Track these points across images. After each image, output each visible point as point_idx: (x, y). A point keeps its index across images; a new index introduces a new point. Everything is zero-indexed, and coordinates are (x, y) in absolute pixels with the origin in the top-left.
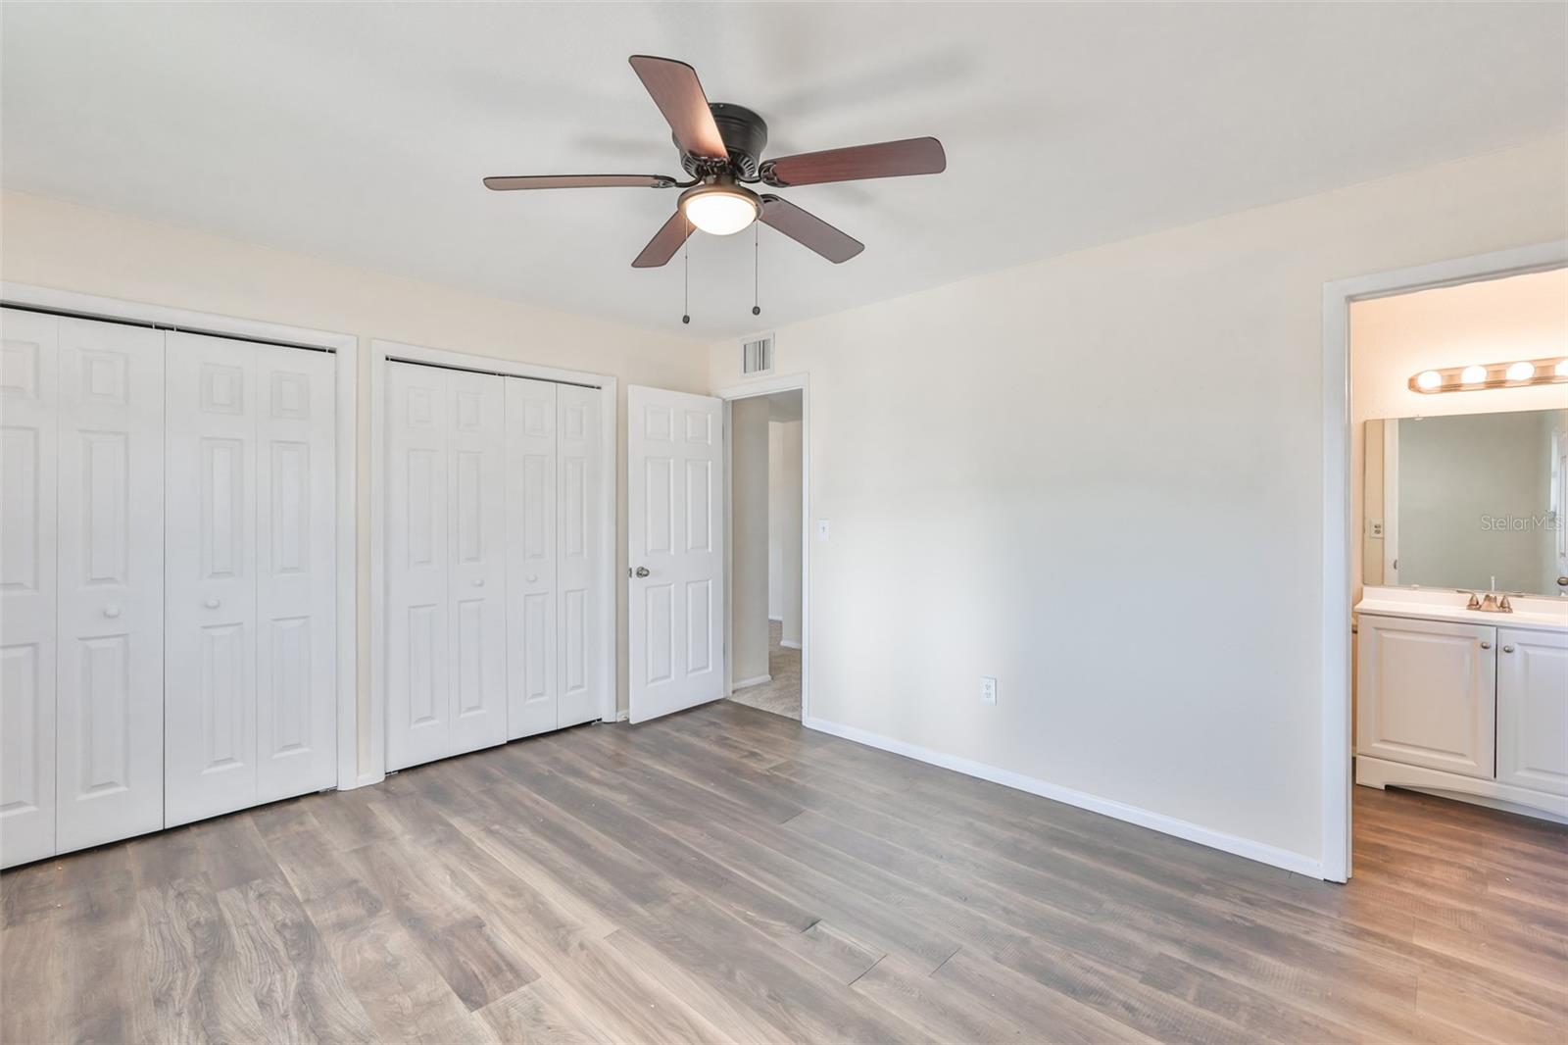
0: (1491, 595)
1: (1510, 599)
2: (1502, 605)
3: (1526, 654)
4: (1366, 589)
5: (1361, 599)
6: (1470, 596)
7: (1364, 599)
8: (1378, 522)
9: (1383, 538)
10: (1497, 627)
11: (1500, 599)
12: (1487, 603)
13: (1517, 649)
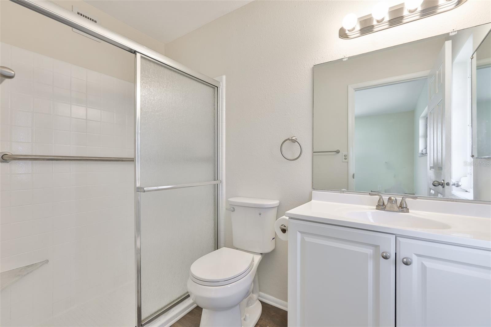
0: (392, 198)
1: (407, 200)
2: (401, 206)
3: (424, 268)
4: (314, 192)
5: (311, 200)
6: (377, 197)
7: (312, 200)
8: (345, 153)
9: (348, 162)
10: (396, 236)
11: (399, 199)
12: (389, 205)
13: (415, 260)
